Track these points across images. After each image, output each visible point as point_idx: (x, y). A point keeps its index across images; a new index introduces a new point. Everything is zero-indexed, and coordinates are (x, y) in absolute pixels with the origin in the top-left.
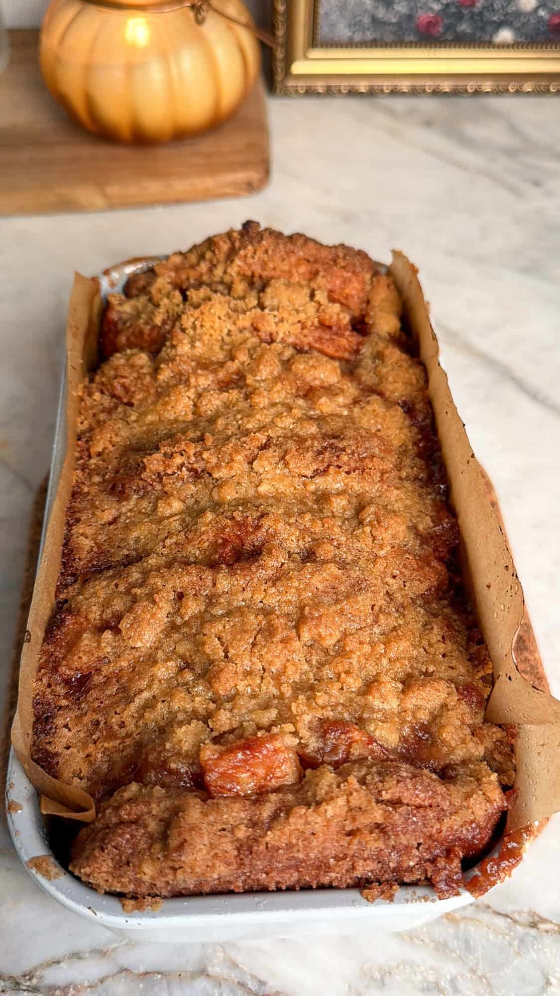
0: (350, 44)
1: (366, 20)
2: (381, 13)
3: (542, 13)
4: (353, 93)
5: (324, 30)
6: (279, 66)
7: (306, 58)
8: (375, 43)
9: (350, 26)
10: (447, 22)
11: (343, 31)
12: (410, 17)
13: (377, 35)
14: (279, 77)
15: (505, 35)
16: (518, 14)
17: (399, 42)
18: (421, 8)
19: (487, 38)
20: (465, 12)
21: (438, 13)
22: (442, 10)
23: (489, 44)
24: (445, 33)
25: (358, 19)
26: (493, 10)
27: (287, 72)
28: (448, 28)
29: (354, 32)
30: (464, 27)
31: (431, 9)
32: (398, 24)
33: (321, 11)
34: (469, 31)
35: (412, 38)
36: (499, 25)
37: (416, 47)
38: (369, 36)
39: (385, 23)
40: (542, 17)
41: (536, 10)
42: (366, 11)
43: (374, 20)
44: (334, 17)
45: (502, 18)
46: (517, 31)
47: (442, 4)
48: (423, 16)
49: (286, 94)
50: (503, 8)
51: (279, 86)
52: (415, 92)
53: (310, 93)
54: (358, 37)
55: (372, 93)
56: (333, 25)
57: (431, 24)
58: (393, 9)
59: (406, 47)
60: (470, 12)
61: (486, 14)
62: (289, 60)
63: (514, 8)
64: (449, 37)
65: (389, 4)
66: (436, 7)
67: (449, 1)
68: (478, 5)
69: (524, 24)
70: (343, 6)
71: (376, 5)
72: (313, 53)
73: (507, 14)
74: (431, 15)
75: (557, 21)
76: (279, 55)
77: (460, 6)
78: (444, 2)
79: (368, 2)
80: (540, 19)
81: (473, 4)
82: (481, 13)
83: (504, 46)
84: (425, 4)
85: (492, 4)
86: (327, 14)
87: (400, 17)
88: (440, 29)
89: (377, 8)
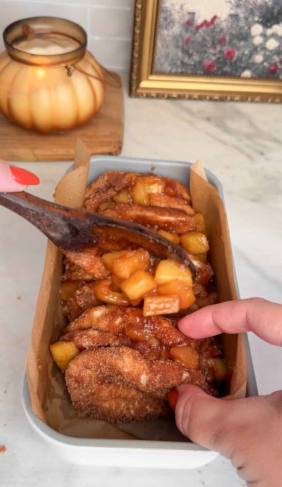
0: (170, 74)
1: (179, 63)
2: (186, 60)
3: (265, 64)
4: (169, 98)
5: (157, 66)
6: (134, 83)
7: (148, 79)
8: (182, 74)
9: (170, 65)
10: (219, 65)
11: (167, 67)
12: (200, 62)
13: (184, 70)
14: (134, 88)
15: (247, 73)
16: (254, 64)
17: (194, 74)
18: (206, 58)
19: (238, 74)
20: (228, 61)
21: (214, 62)
22: (215, 60)
23: (239, 77)
24: (217, 71)
25: (175, 62)
26: (242, 61)
27: (138, 87)
28: (219, 69)
29: (172, 68)
30: (227, 69)
31: (211, 59)
32: (195, 65)
33: (157, 57)
34: (229, 70)
35: (201, 72)
36: (244, 69)
37: (202, 77)
38: (180, 70)
39: (188, 65)
40: (265, 66)
41: (262, 63)
42: (179, 58)
43: (182, 62)
44: (162, 60)
45: (246, 65)
46: (253, 72)
48: (207, 62)
49: (138, 96)
50: (246, 60)
51: (133, 92)
52: (201, 98)
53: (148, 96)
54: (174, 71)
55: (180, 97)
56: (162, 64)
57: (210, 66)
58: (192, 58)
59: (198, 76)
60: (230, 62)
61: (238, 63)
62: (139, 80)
63: (252, 61)
64: (220, 73)
65: (190, 56)
66: (214, 58)
67: (220, 56)
68: (234, 59)
69: (256, 69)
70: (167, 56)
71: (184, 55)
72: (151, 77)
73: (248, 64)
74: (211, 62)
75: (273, 68)
76: (134, 77)
77: (225, 59)
78: (217, 56)
79: (180, 54)
80: (264, 67)
81: (232, 58)
82: (236, 63)
83: (246, 79)
84: (208, 56)
85: (241, 59)
86: (159, 59)
87: (195, 62)
88: (215, 69)
89: (184, 57)
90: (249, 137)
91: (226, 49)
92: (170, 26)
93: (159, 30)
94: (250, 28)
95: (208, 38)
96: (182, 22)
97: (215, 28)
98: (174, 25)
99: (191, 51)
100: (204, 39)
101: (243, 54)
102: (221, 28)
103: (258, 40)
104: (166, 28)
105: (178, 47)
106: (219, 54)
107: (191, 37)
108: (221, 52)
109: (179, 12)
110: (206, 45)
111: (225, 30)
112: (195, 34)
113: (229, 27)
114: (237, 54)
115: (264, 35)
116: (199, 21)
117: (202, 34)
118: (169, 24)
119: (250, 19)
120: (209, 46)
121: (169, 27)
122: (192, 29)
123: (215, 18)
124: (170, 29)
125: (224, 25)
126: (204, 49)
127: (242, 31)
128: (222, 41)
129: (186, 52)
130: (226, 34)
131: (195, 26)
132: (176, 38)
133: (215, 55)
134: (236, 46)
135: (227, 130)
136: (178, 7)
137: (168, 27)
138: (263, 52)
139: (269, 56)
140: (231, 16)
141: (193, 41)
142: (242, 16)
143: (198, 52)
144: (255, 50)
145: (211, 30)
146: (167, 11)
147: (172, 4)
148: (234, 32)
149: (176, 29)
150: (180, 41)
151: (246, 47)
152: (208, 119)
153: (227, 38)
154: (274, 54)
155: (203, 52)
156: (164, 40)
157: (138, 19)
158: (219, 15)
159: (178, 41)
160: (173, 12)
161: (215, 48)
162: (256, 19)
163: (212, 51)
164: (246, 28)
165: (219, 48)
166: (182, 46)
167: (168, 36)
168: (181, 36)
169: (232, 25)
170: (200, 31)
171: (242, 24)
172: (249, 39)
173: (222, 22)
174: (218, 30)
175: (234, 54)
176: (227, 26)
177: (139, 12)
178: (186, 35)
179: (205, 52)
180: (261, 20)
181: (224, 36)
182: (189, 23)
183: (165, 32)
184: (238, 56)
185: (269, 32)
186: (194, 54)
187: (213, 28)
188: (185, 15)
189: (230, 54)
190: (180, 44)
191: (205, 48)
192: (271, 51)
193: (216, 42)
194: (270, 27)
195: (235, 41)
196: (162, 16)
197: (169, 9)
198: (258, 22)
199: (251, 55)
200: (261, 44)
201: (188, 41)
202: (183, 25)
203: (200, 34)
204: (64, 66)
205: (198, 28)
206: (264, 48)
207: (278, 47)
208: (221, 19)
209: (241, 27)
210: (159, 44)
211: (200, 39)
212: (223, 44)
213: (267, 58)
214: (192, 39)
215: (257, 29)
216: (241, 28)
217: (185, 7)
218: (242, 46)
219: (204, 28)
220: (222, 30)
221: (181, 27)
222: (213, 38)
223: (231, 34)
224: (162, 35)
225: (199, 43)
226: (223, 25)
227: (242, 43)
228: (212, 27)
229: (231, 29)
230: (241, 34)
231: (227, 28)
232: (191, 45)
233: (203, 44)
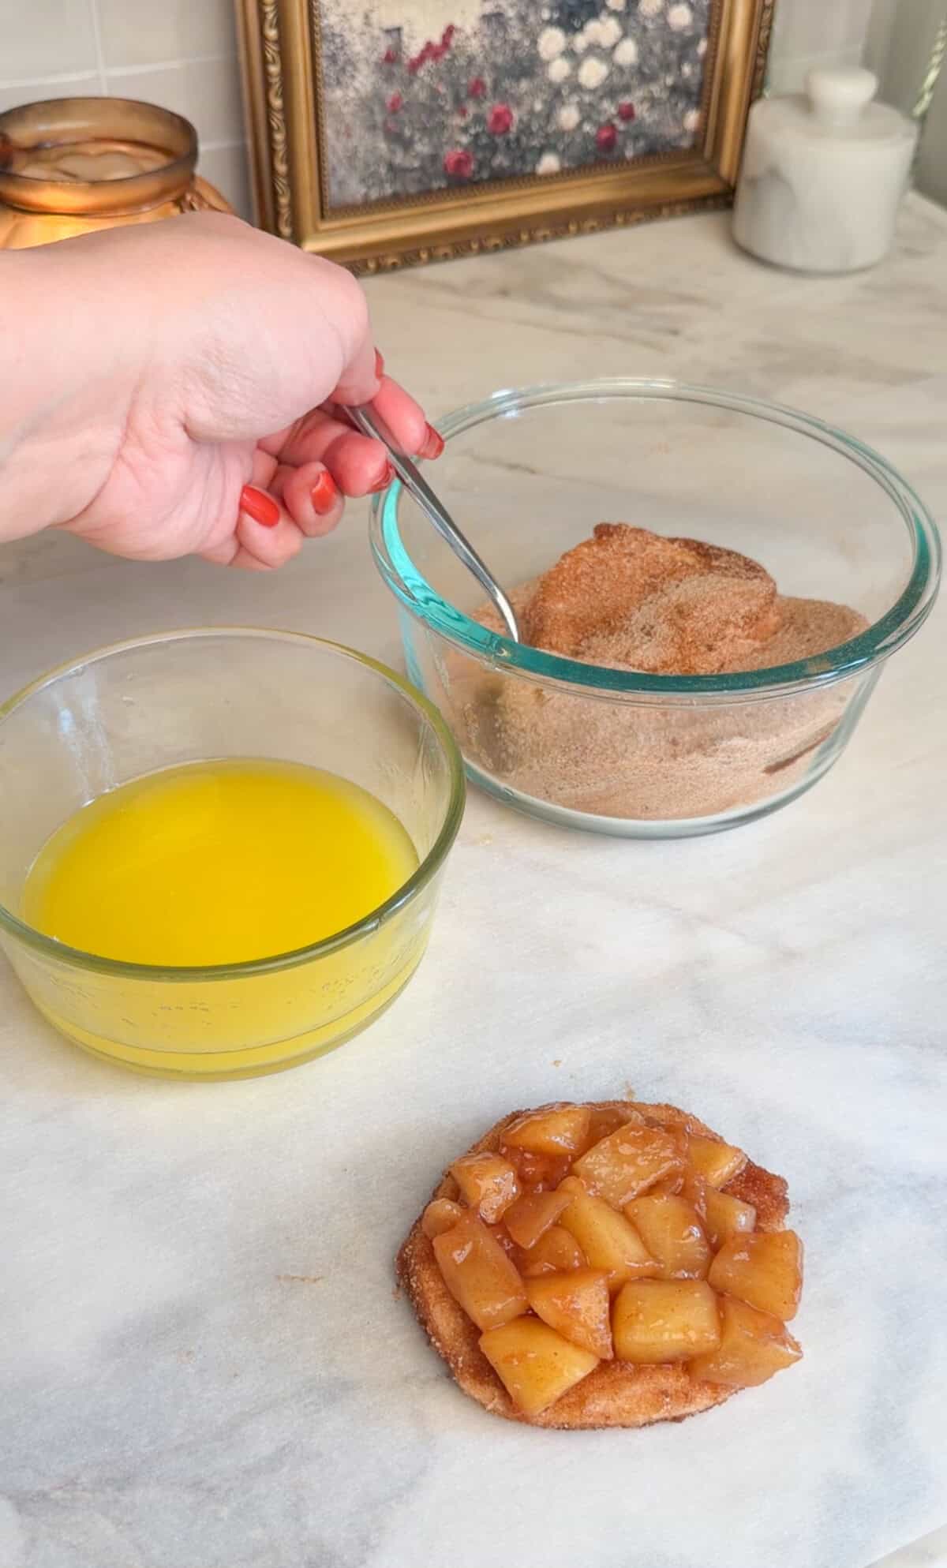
0: (367, 205)
1: (383, 170)
2: (399, 159)
3: (587, 128)
4: (381, 267)
7: (315, 229)
8: (398, 198)
9: (363, 181)
10: (480, 155)
11: (355, 189)
12: (434, 158)
13: (397, 187)
15: (549, 163)
16: (561, 133)
17: (426, 195)
18: (446, 143)
19: (528, 169)
20: (499, 140)
21: (466, 149)
22: (470, 144)
23: (532, 178)
24: (478, 173)
25: (372, 169)
26: (532, 133)
28: (481, 165)
29: (369, 188)
30: (500, 160)
31: (458, 143)
32: (422, 168)
33: (328, 166)
34: (506, 163)
35: (442, 183)
36: (541, 151)
38: (388, 190)
39: (405, 171)
40: (587, 133)
41: (580, 125)
42: (381, 157)
43: (391, 167)
44: (341, 172)
45: (543, 141)
46: (562, 155)
47: (471, 135)
48: (450, 153)
50: (541, 128)
52: (458, 251)
54: (374, 194)
55: (405, 262)
56: (341, 184)
57: (460, 163)
58: (413, 150)
59: (437, 196)
60: (504, 140)
61: (524, 139)
62: (298, 236)
63: (554, 127)
64: (485, 175)
65: (407, 145)
66: (465, 139)
67: (479, 129)
68: (513, 129)
69: (568, 145)
70: (352, 157)
71: (392, 146)
72: (324, 224)
73: (547, 136)
74: (460, 150)
75: (605, 134)
76: (286, 230)
77: (491, 135)
78: (473, 131)
79: (383, 146)
80: (586, 136)
81: (507, 129)
82: (518, 140)
83: (550, 178)
84: (451, 137)
85: (528, 126)
86: (334, 169)
87: (423, 159)
88: (473, 166)
89: (393, 152)
90: (622, 306)
91: (489, 107)
92: (348, 74)
93: (322, 91)
94: (534, 42)
95: (442, 89)
96: (374, 58)
97: (454, 57)
98: (355, 69)
99: (407, 133)
100: (434, 94)
101: (531, 112)
102: (468, 57)
103: (558, 70)
104: (339, 83)
105: (373, 128)
106: (475, 127)
107: (403, 95)
108: (478, 119)
109: (363, 33)
110: (441, 108)
111: (480, 59)
112: (411, 82)
113: (487, 47)
114: (516, 114)
115: (569, 53)
116: (413, 48)
117: (427, 79)
118: (343, 70)
119: (532, 19)
120: (448, 108)
121: (345, 79)
122: (400, 71)
123: (450, 30)
124: (349, 81)
125: (474, 46)
126: (437, 119)
127: (519, 52)
128: (476, 90)
129: (395, 138)
130: (482, 69)
131: (406, 61)
132: (365, 104)
133: (465, 130)
134: (512, 95)
135: (561, 304)
136: (357, 22)
137: (341, 79)
138: (575, 99)
139: (591, 105)
140: (487, 18)
141: (408, 104)
142: (511, 13)
143: (424, 130)
144: (556, 95)
145: (446, 66)
146: (333, 34)
147: (344, 16)
148: (500, 60)
149: (364, 81)
150: (376, 109)
151: (532, 93)
152: (504, 293)
153: (488, 80)
154: (601, 98)
155: (435, 128)
156: (339, 116)
157: (274, 69)
158: (458, 23)
159: (372, 112)
160: (349, 36)
161: (463, 113)
162: (546, 14)
163: (457, 121)
164: (527, 43)
165: (472, 109)
166: (385, 123)
167: (346, 103)
168: (377, 96)
169: (492, 43)
170: (421, 73)
171: (515, 35)
172: (538, 70)
173: (467, 38)
174: (462, 61)
175: (511, 117)
176: (483, 46)
177: (272, 51)
178: (390, 92)
179: (443, 126)
180: (556, 16)
181: (481, 75)
182: (392, 58)
183: (338, 93)
184: (521, 121)
185: (580, 42)
186: (417, 137)
187: (450, 60)
188: (378, 39)
189: (501, 120)
190: (379, 118)
191: (440, 117)
192: (593, 91)
193: (463, 96)
194: (580, 29)
195: (506, 83)
196: (324, 49)
197: (337, 30)
198: (550, 23)
199: (549, 115)
200: (567, 79)
201: (395, 107)
202: (376, 64)
203: (423, 81)
205: (415, 65)
206: (577, 88)
207: (607, 78)
208: (463, 31)
209: (515, 42)
210: (328, 128)
211: (423, 96)
212: (481, 98)
213: (587, 112)
214: (405, 100)
215: (552, 41)
216: (516, 45)
217: (374, 17)
218: (526, 93)
219: (429, 63)
220: (471, 60)
221: (373, 72)
222: (454, 85)
223: (495, 67)
224: (331, 103)
225: (423, 104)
226: (471, 46)
227: (524, 85)
228: (448, 56)
229: (493, 54)
230: (517, 60)
231: (481, 52)
232: (404, 116)
233: (432, 108)
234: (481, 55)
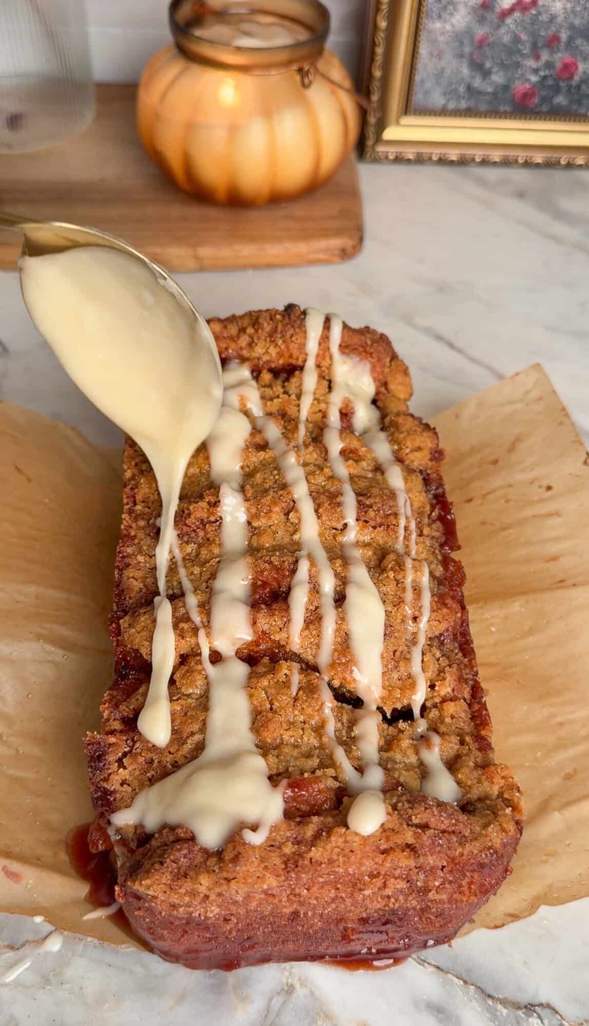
0: (443, 112)
1: (462, 89)
2: (477, 83)
4: (442, 161)
5: (418, 97)
6: (371, 132)
7: (398, 123)
8: (469, 113)
9: (445, 94)
10: (544, 93)
11: (438, 99)
12: (506, 88)
13: (472, 103)
14: (370, 143)
17: (493, 113)
18: (518, 78)
19: (583, 112)
20: (562, 84)
21: (534, 86)
22: (536, 83)
23: (584, 117)
24: (541, 105)
25: (453, 87)
27: (378, 139)
28: (544, 100)
29: (448, 100)
30: (560, 100)
31: (528, 80)
32: (495, 94)
33: (418, 78)
34: (565, 103)
35: (508, 108)
37: (510, 118)
38: (463, 105)
39: (480, 93)
42: (463, 79)
43: (469, 88)
44: (428, 85)
47: (540, 76)
48: (520, 87)
49: (376, 160)
51: (369, 150)
52: (507, 163)
53: (399, 160)
54: (451, 106)
55: (463, 162)
56: (427, 93)
57: (526, 96)
58: (490, 79)
59: (500, 118)
60: (567, 85)
61: (584, 87)
62: (381, 125)
64: (545, 108)
65: (486, 74)
66: (534, 79)
67: (547, 72)
68: (577, 78)
70: (440, 74)
71: (473, 74)
72: (406, 120)
74: (528, 86)
76: (372, 120)
77: (558, 78)
78: (542, 73)
79: (465, 71)
81: (571, 77)
82: (579, 87)
84: (522, 75)
86: (422, 81)
87: (497, 87)
88: (536, 100)
89: (473, 77)
91: (560, 57)
92: (448, 12)
93: (424, 21)
95: (524, 37)
97: (539, 13)
98: (455, 9)
99: (488, 65)
100: (516, 40)
102: (551, 15)
104: (440, 17)
105: (461, 56)
106: (545, 71)
107: (490, 36)
108: (549, 65)
110: (519, 51)
111: (560, 19)
112: (498, 27)
113: (569, 10)
114: (582, 68)
117: (512, 27)
118: (445, 8)
120: (525, 52)
121: (445, 15)
122: (492, 17)
124: (448, 17)
125: (558, 7)
126: (514, 59)
128: (553, 42)
129: (478, 67)
130: (561, 26)
131: (498, 10)
132: (459, 38)
133: (536, 71)
134: (581, 52)
137: (442, 15)
141: (493, 43)
143: (503, 66)
145: (531, 19)
148: (577, 22)
149: (460, 19)
150: (466, 42)
153: (564, 36)
155: (511, 66)
156: (433, 42)
159: (462, 43)
161: (537, 57)
163: (531, 63)
165: (545, 56)
166: (471, 54)
167: (443, 33)
168: (468, 32)
169: (574, 7)
170: (509, 21)
174: (544, 18)
175: (577, 68)
176: (565, 9)
178: (480, 32)
179: (518, 65)
181: (558, 31)
182: (487, 6)
183: (438, 25)
184: (584, 72)
186: (495, 70)
187: (535, 15)
189: (569, 69)
190: (467, 50)
191: (517, 58)
193: (540, 44)
195: (579, 42)
201: (481, 44)
202: (473, 8)
203: (509, 28)
204: (296, 70)
205: (505, 14)
210: (423, 50)
211: (507, 39)
212: (555, 49)
214: (491, 40)
219: (517, 15)
220: (553, 18)
221: (470, 13)
222: (534, 35)
223: (572, 27)
224: (430, 32)
225: (505, 46)
226: (555, 7)
228: (534, 12)
229: (572, 16)
231: (563, 13)
232: (488, 51)
233: (513, 49)
234: (562, 16)
